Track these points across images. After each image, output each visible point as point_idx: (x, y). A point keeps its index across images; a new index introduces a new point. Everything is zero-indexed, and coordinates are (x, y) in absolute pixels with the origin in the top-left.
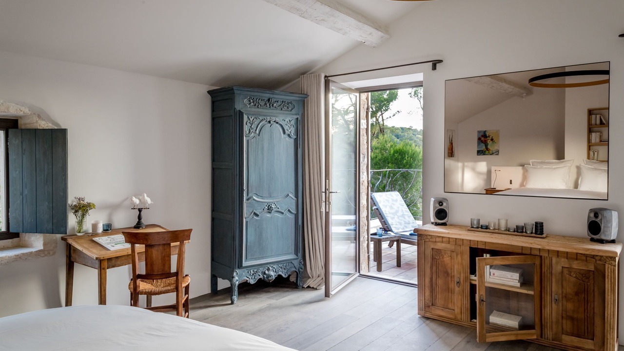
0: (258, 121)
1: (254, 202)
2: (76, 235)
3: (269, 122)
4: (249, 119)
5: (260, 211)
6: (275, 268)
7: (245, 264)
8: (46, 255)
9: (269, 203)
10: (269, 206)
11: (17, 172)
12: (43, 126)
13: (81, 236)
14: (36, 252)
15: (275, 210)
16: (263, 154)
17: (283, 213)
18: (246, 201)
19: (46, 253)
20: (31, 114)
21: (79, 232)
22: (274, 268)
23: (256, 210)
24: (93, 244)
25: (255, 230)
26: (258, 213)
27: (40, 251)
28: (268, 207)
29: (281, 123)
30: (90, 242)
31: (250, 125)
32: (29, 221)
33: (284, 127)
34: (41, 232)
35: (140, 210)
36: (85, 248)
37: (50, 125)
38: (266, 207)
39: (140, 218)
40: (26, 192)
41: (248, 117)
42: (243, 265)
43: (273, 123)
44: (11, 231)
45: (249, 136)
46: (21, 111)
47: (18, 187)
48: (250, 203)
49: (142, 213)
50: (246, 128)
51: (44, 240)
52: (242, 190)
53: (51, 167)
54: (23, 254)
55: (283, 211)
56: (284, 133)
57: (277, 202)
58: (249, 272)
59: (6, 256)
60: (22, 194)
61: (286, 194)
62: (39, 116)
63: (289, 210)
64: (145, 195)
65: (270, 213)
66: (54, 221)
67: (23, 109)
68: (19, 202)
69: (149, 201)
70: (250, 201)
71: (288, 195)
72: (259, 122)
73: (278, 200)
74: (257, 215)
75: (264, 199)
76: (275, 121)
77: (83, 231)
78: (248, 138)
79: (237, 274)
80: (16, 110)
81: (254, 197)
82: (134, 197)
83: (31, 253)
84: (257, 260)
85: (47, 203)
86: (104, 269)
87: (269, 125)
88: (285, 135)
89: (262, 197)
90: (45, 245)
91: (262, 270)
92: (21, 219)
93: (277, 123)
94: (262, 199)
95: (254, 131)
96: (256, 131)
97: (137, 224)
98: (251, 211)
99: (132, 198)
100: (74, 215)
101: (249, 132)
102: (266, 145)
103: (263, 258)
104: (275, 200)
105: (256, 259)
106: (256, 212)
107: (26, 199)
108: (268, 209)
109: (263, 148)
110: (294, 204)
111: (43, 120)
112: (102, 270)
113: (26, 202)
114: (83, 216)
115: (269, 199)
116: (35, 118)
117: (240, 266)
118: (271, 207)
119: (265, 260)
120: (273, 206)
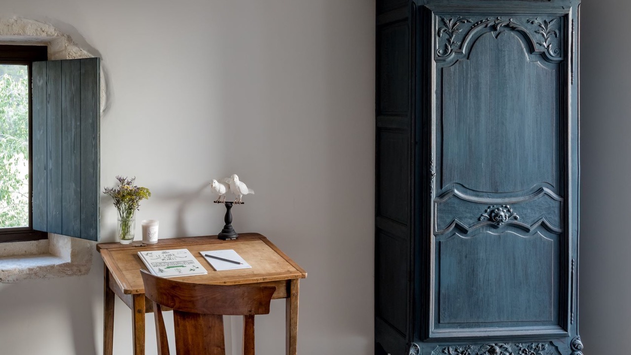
0: (467, 26)
1: (456, 201)
2: (119, 243)
3: (494, 28)
4: (445, 24)
5: (471, 221)
6: (510, 350)
7: (434, 332)
8: (74, 274)
9: (493, 205)
10: (492, 211)
11: (42, 131)
12: (74, 55)
13: (126, 246)
14: (60, 266)
15: (507, 220)
16: (477, 97)
17: (527, 230)
18: (438, 199)
19: (75, 269)
20: (58, 36)
21: (124, 239)
22: (506, 350)
23: (460, 219)
24: (134, 263)
25: (460, 262)
26: (466, 227)
27: (66, 265)
28: (490, 215)
29: (523, 28)
30: (131, 258)
31: (447, 37)
32: (54, 213)
33: (531, 36)
34: (67, 234)
35: (228, 206)
36: (118, 269)
37: (85, 52)
38: (486, 215)
39: (227, 219)
40: (50, 166)
41: (443, 20)
42: (431, 335)
43: (502, 29)
44: (35, 227)
45: (444, 60)
46: (43, 31)
47: (42, 156)
48: (446, 203)
49: (232, 210)
50: (436, 44)
51: (72, 247)
52: (429, 175)
53: (78, 123)
54: (40, 268)
55: (527, 226)
56: (531, 49)
57: (512, 204)
58: (446, 351)
59: (15, 269)
60: (46, 168)
61: (535, 185)
62: (69, 39)
63: (543, 225)
64: (236, 178)
65: (495, 227)
66: (83, 216)
67: (46, 28)
68: (43, 181)
69: (244, 189)
70: (446, 199)
71: (540, 190)
72: (467, 30)
73: (514, 200)
74: (464, 231)
75: (481, 196)
76: (507, 26)
77: (130, 237)
78: (441, 65)
79: (418, 351)
80: (36, 30)
81: (456, 191)
82: (215, 181)
83: (52, 267)
84: (463, 327)
85: (74, 184)
86: (140, 311)
87: (493, 34)
88: (532, 56)
89: (476, 192)
90: (73, 255)
91: (476, 351)
92: (45, 209)
93: (513, 29)
94: (477, 196)
95: (454, 48)
96: (461, 47)
97: (223, 231)
98: (449, 221)
99: (212, 182)
100: (116, 209)
101: (445, 51)
102: (485, 77)
103: (477, 325)
104: (507, 200)
105: (461, 325)
106: (461, 224)
107: (51, 178)
108: (490, 219)
109: (477, 87)
110: (557, 211)
111: (76, 45)
112: (137, 314)
113: (51, 182)
114: (130, 210)
115: (493, 197)
116: (64, 42)
117: (423, 336)
118: (497, 215)
119: (482, 329)
120: (502, 214)
